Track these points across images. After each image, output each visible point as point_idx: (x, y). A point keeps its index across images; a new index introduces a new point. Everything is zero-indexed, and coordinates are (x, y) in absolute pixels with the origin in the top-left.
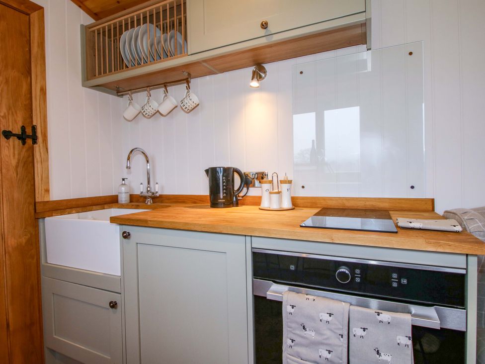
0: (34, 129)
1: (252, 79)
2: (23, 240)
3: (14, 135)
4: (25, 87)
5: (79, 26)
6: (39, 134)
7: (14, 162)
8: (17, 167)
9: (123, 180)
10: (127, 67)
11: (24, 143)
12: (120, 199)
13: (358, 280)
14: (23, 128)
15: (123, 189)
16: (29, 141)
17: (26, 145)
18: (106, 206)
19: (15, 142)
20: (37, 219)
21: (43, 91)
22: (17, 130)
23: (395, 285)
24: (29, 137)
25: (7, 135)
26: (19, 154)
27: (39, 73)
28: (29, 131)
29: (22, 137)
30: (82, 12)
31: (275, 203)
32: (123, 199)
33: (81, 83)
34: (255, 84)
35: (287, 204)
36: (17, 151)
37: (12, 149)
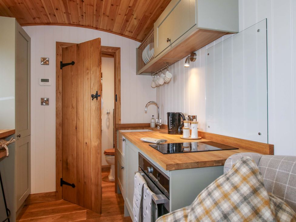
1: (186, 62)
6: (118, 98)
7: (94, 109)
9: (153, 116)
12: (151, 126)
14: (97, 92)
15: (153, 121)
16: (99, 98)
17: (98, 100)
18: (145, 128)
21: (120, 81)
28: (99, 94)
31: (185, 135)
32: (153, 125)
33: (135, 73)
34: (187, 65)
35: (194, 135)
36: (95, 103)
37: (93, 103)
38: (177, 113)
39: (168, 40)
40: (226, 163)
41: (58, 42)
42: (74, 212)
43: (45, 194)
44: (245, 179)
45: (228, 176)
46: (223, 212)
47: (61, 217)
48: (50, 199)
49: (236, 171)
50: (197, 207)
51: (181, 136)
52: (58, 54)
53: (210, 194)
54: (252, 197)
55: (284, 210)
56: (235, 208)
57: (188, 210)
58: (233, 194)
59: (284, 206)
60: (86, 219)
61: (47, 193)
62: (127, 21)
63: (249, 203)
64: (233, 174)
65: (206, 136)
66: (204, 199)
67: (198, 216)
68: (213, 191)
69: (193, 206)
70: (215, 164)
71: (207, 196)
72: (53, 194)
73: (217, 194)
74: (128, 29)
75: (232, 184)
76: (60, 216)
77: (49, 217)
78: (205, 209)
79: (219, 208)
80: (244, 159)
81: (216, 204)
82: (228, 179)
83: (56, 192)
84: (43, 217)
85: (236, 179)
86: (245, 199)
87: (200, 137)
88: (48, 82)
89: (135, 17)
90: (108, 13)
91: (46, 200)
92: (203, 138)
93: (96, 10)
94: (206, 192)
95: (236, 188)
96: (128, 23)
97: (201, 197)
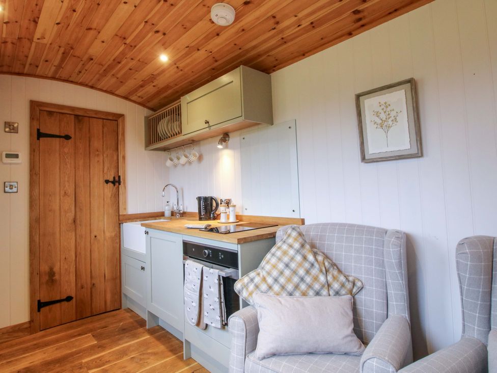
0: (119, 177)
1: (218, 144)
2: (113, 234)
3: (110, 182)
4: (115, 158)
5: (143, 117)
6: (121, 180)
7: (110, 196)
8: (111, 197)
9: (168, 202)
10: (169, 137)
11: (114, 185)
12: (165, 214)
13: (211, 256)
14: (114, 178)
15: (168, 208)
16: (117, 184)
17: (116, 186)
19: (111, 185)
20: (120, 224)
21: (124, 158)
22: (111, 179)
23: (220, 258)
24: (117, 182)
25: (107, 182)
26: (112, 191)
27: (122, 148)
28: (117, 179)
29: (114, 182)
30: (145, 109)
31: (223, 219)
32: (167, 214)
33: (144, 149)
34: (220, 147)
35: (232, 219)
36: (111, 190)
37: (109, 189)
38: (209, 197)
39: (207, 122)
40: (277, 235)
41: (35, 101)
42: (74, 339)
43: (12, 328)
44: (295, 239)
45: (284, 240)
46: (285, 263)
47: (57, 349)
48: (20, 334)
49: (289, 236)
50: (266, 266)
51: (218, 221)
52: (33, 119)
53: (273, 255)
54: (302, 250)
55: (319, 255)
56: (292, 259)
57: (259, 270)
58: (289, 250)
59: (318, 253)
60: (96, 342)
61: (15, 326)
62: (142, 86)
63: (300, 253)
64: (287, 238)
65: (244, 218)
66: (270, 259)
67: (268, 271)
68: (275, 252)
69: (262, 266)
70: (269, 237)
71: (272, 257)
72: (25, 326)
73: (279, 253)
74: (139, 95)
75: (288, 244)
76: (55, 348)
77: (37, 353)
78: (272, 265)
79: (282, 261)
80: (293, 227)
81: (280, 259)
82: (284, 242)
83: (31, 321)
84: (26, 355)
85: (290, 241)
86: (298, 251)
87: (238, 221)
88: (18, 158)
89: (154, 84)
90: (119, 75)
91: (14, 337)
92: (241, 220)
93: (105, 70)
94: (270, 254)
95: (291, 246)
96: (141, 89)
97: (267, 259)
